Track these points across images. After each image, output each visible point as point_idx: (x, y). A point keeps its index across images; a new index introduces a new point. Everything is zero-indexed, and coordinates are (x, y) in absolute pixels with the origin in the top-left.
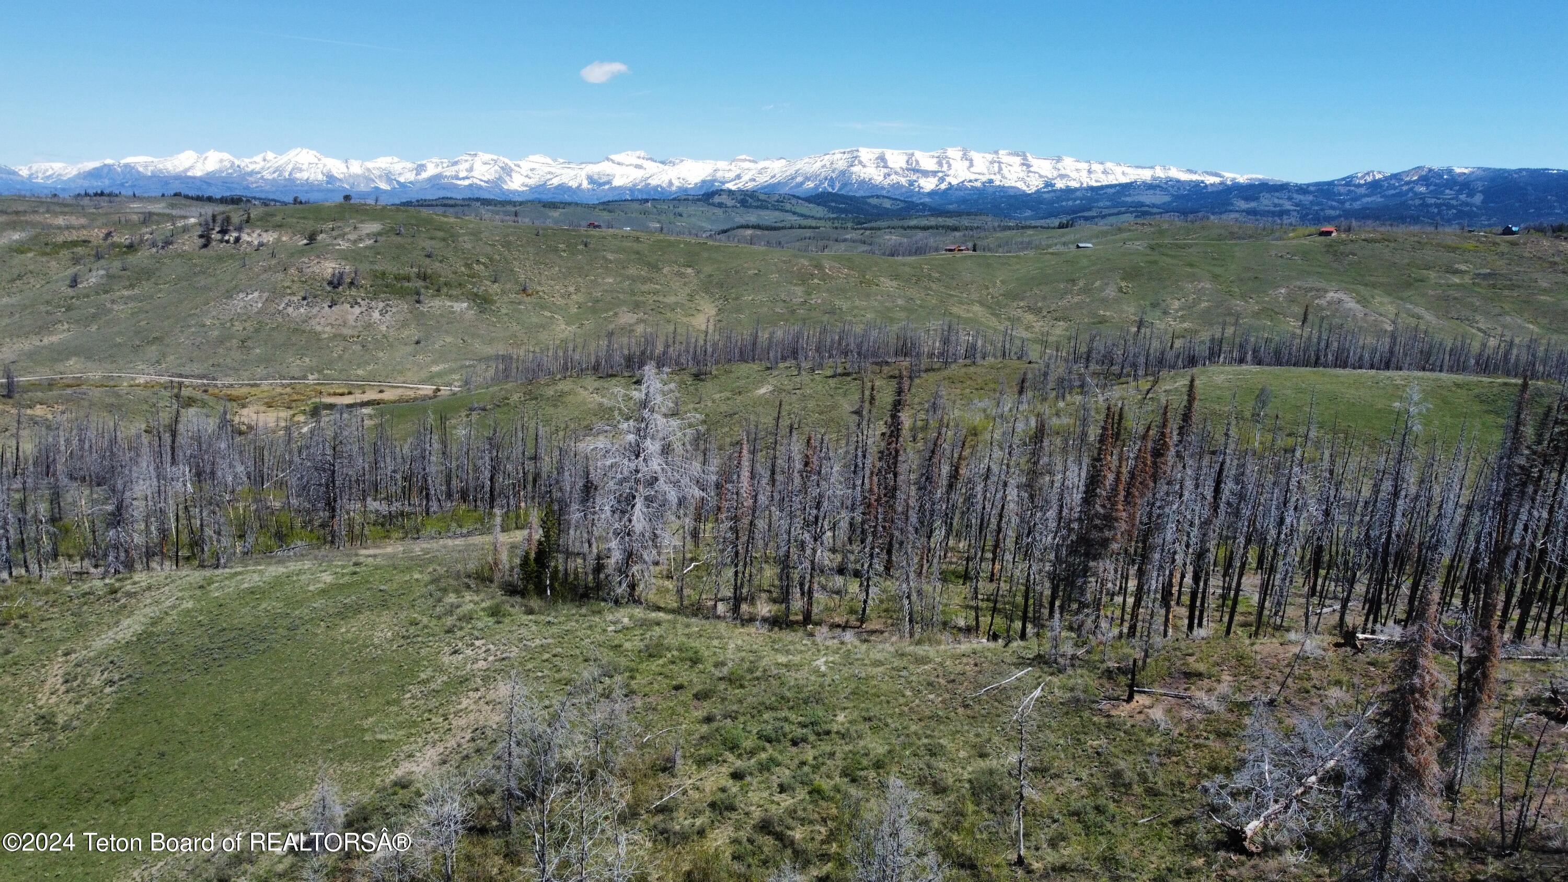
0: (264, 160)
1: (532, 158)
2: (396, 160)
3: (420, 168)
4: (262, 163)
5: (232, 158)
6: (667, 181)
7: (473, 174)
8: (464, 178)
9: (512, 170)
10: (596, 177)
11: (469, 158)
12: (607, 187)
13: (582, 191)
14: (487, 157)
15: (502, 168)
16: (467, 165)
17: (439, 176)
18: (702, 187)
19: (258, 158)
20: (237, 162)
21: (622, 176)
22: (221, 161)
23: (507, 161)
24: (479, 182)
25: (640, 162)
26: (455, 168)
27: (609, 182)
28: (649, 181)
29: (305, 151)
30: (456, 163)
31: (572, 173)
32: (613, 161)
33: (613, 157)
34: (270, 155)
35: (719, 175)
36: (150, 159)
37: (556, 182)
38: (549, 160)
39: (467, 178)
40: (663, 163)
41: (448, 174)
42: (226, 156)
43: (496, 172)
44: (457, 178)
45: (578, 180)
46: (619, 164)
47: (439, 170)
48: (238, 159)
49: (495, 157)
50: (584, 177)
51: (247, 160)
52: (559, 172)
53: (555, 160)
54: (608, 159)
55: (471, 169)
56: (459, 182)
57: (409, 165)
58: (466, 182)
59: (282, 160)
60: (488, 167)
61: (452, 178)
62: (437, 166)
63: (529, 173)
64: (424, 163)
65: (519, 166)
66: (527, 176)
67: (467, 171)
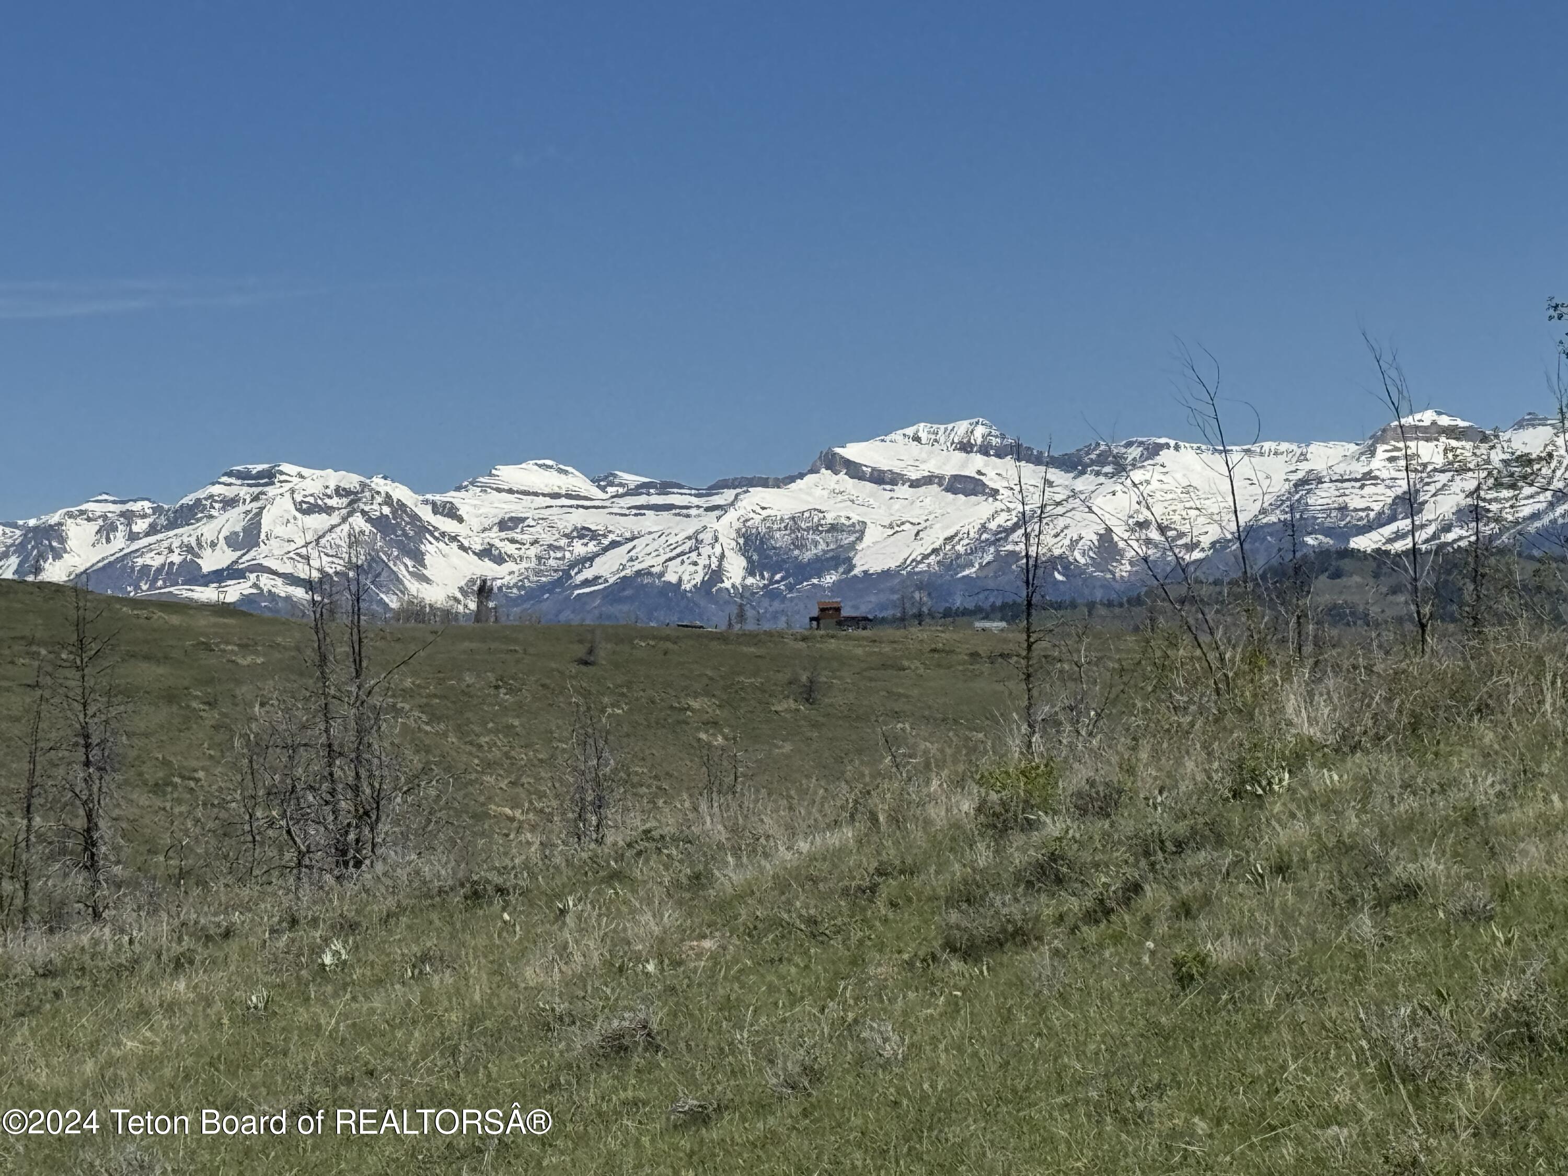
1: (508, 474)
3: (41, 542)
6: (1090, 540)
7: (259, 555)
8: (219, 577)
9: (420, 529)
10: (781, 539)
11: (244, 492)
12: (830, 579)
14: (320, 481)
15: (380, 523)
16: (233, 521)
21: (894, 527)
23: (401, 493)
24: (282, 589)
25: (974, 464)
26: (187, 534)
27: (840, 559)
28: (1014, 543)
30: (185, 516)
31: (677, 530)
32: (854, 470)
33: (852, 451)
35: (1323, 499)
37: (609, 569)
38: (578, 482)
39: (233, 573)
40: (1072, 463)
41: (154, 561)
43: (354, 540)
44: (192, 574)
45: (707, 556)
46: (879, 478)
49: (351, 480)
50: (728, 541)
52: (621, 527)
53: (603, 480)
54: (833, 463)
55: (249, 538)
58: (233, 592)
60: (318, 522)
61: (170, 573)
62: (107, 530)
63: (494, 536)
64: (54, 519)
65: (451, 512)
66: (487, 553)
67: (232, 541)
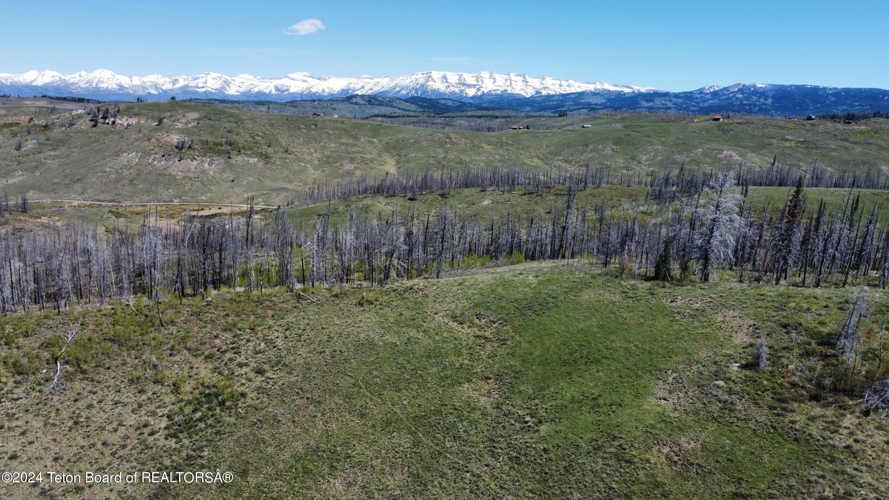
0: (80, 76)
1: (241, 76)
2: (160, 76)
3: (175, 81)
4: (79, 78)
5: (60, 75)
6: (321, 89)
7: (207, 85)
8: (201, 88)
9: (230, 83)
10: (280, 87)
11: (205, 76)
12: (286, 93)
13: (273, 95)
14: (215, 75)
15: (224, 82)
16: (203, 80)
17: (187, 86)
18: (341, 93)
19: (76, 75)
20: (63, 77)
21: (295, 86)
22: (53, 77)
23: (227, 77)
24: (210, 90)
25: (305, 78)
26: (196, 81)
27: (288, 90)
28: (311, 89)
29: (105, 71)
30: (196, 79)
31: (265, 85)
32: (290, 78)
33: (289, 75)
34: (84, 73)
35: (352, 86)
36: (9, 75)
37: (256, 90)
38: (251, 77)
39: (204, 87)
40: (319, 79)
41: (192, 85)
42: (56, 74)
43: (221, 84)
44: (198, 87)
45: (270, 89)
46: (293, 79)
47: (186, 83)
48: (64, 75)
49: (220, 75)
50: (273, 87)
51: (69, 76)
52: (258, 84)
53: (255, 77)
54: (286, 77)
55: (206, 82)
56: (199, 90)
57: (168, 80)
58: (203, 90)
59: (91, 76)
60: (215, 81)
61: (195, 87)
62: (185, 80)
63: (240, 84)
64: (177, 78)
65: (234, 80)
66: (239, 86)
67: (203, 83)
